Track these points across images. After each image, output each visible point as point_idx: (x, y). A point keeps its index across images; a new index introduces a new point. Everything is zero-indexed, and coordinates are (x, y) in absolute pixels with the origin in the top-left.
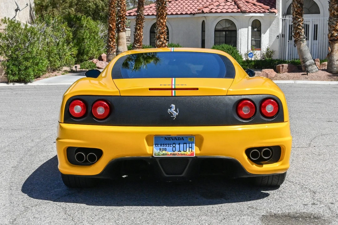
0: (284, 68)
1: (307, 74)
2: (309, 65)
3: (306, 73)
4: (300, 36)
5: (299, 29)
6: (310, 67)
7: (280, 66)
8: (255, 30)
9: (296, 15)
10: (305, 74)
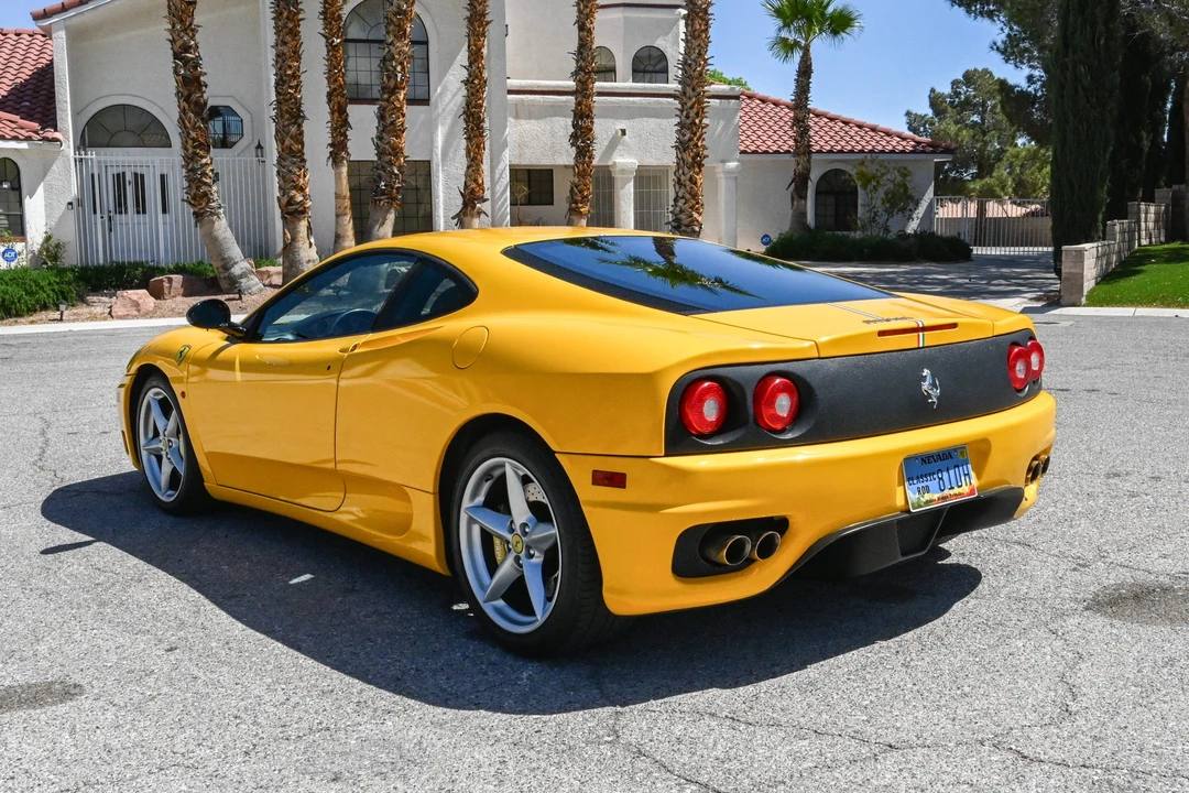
0: (174, 284)
1: (240, 298)
2: (241, 276)
3: (237, 296)
4: (209, 202)
5: (206, 184)
6: (243, 280)
7: (162, 281)
8: (5, 186)
9: (194, 147)
10: (234, 299)
